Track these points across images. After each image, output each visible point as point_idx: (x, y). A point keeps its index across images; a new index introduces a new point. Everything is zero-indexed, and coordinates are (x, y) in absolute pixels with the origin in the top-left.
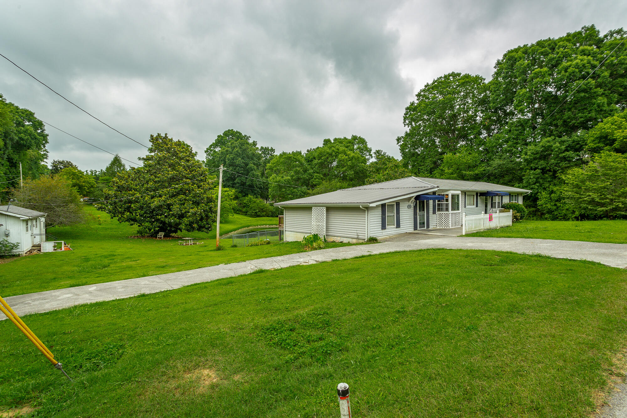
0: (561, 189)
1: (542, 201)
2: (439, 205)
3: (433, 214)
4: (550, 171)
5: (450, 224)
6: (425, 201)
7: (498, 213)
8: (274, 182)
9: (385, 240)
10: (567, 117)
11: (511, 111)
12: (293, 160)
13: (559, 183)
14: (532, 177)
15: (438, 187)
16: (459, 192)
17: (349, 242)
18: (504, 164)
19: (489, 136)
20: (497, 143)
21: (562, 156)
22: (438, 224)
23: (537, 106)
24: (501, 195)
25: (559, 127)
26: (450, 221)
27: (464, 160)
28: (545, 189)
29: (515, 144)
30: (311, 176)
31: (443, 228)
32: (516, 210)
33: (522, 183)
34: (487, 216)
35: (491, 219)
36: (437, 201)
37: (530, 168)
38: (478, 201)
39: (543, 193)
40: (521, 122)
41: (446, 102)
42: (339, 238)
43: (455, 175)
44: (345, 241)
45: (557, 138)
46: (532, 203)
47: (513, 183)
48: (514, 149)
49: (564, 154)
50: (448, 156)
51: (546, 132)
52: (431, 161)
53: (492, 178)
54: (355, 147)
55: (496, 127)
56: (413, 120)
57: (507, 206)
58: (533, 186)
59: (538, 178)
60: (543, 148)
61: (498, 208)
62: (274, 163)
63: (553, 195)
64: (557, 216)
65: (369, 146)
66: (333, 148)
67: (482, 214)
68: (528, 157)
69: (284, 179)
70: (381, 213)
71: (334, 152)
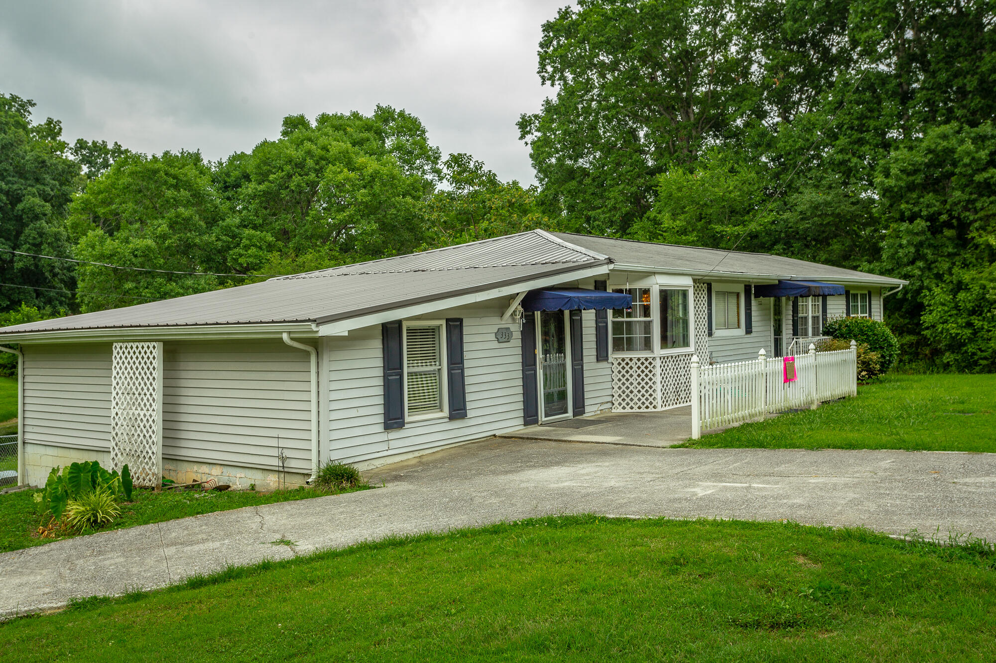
0: (981, 279)
1: (934, 313)
2: (617, 327)
3: (598, 360)
4: (948, 225)
5: (659, 395)
6: (567, 313)
7: (812, 352)
8: (93, 256)
9: (395, 475)
10: (989, 66)
11: (842, 50)
12: (166, 183)
13: (977, 259)
14: (904, 242)
15: (610, 261)
16: (687, 282)
17: (253, 487)
18: (827, 204)
19: (786, 119)
20: (808, 140)
21: (982, 180)
22: (616, 396)
23: (909, 34)
24: (823, 294)
25: (970, 96)
26: (658, 387)
27: (716, 190)
28: (939, 277)
29: (855, 143)
30: (234, 237)
31: (636, 410)
32: (867, 340)
33: (879, 259)
34: (778, 365)
35: (789, 376)
36: (610, 313)
37: (897, 216)
38: (753, 314)
39: (937, 290)
40: (870, 79)
41: (661, 10)
42: (216, 471)
43: (692, 237)
44: (240, 481)
45: (966, 127)
46: (907, 321)
47: (854, 260)
48: (855, 160)
49: (986, 175)
50: (672, 176)
51: (937, 111)
52: (622, 192)
53: (797, 245)
54: (389, 143)
55: (804, 96)
56: (567, 64)
57: (840, 329)
58: (909, 268)
59: (921, 244)
60: (930, 156)
61: (814, 335)
62: (100, 192)
63: (961, 295)
64: (976, 358)
65: (432, 143)
66: (308, 145)
67: (761, 359)
68: (891, 182)
69: (131, 246)
70: (380, 363)
71: (312, 157)
